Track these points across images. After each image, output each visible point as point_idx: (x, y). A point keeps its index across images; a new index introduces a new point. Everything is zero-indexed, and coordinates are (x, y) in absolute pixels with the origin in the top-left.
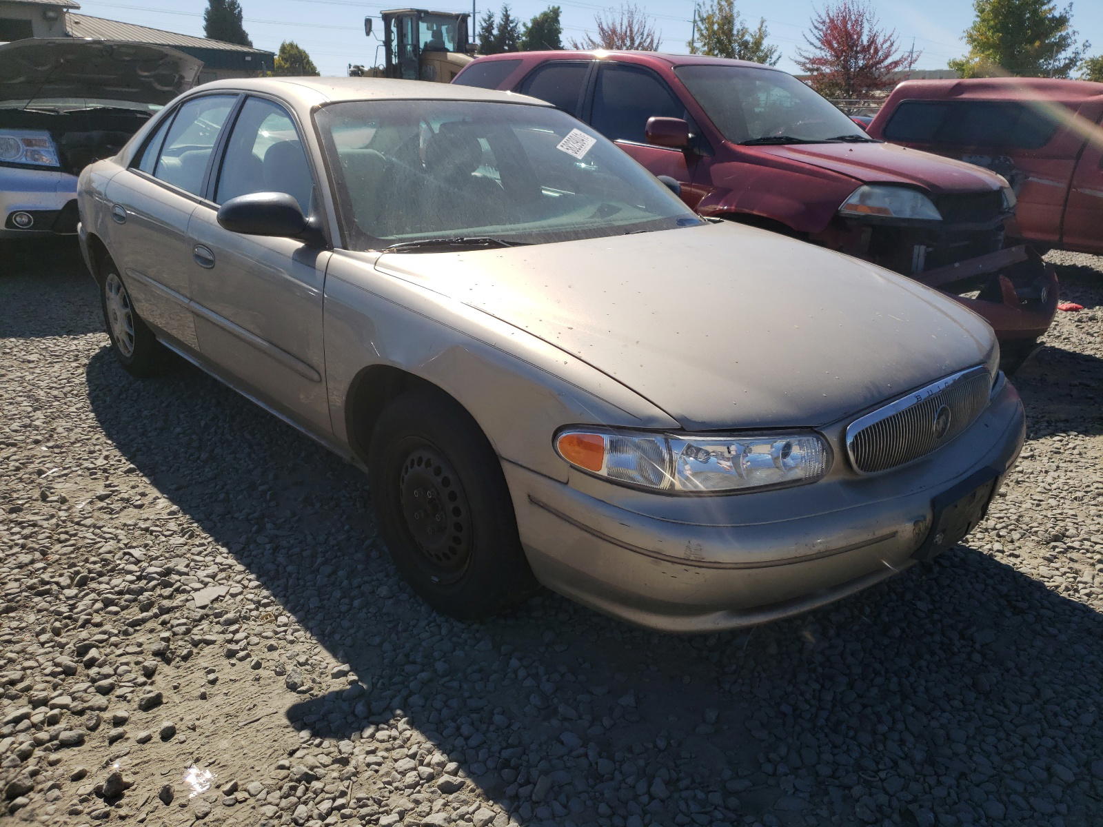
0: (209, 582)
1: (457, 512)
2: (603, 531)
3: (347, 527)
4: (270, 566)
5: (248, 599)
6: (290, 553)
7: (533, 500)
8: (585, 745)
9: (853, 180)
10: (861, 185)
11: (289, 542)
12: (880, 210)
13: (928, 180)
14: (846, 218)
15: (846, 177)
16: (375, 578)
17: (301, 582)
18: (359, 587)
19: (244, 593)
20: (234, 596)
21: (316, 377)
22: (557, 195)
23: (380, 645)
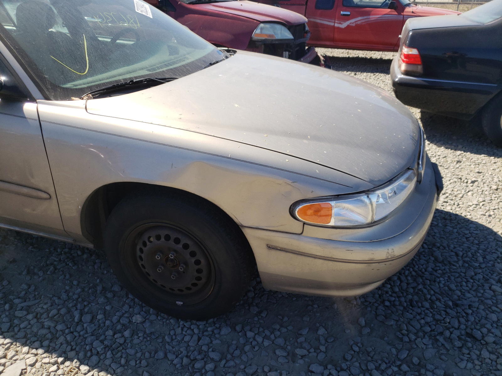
0: (5, 363)
1: (198, 262)
2: (333, 257)
3: (75, 283)
4: (43, 332)
5: (45, 363)
6: (50, 315)
7: (270, 247)
8: (326, 368)
9: (255, 21)
10: (260, 24)
11: (42, 308)
12: (270, 36)
13: (285, 19)
14: (255, 41)
15: (252, 20)
16: (124, 311)
17: (76, 334)
18: (119, 321)
19: (39, 360)
20: (32, 365)
21: (45, 195)
22: (132, 43)
23: (166, 356)
